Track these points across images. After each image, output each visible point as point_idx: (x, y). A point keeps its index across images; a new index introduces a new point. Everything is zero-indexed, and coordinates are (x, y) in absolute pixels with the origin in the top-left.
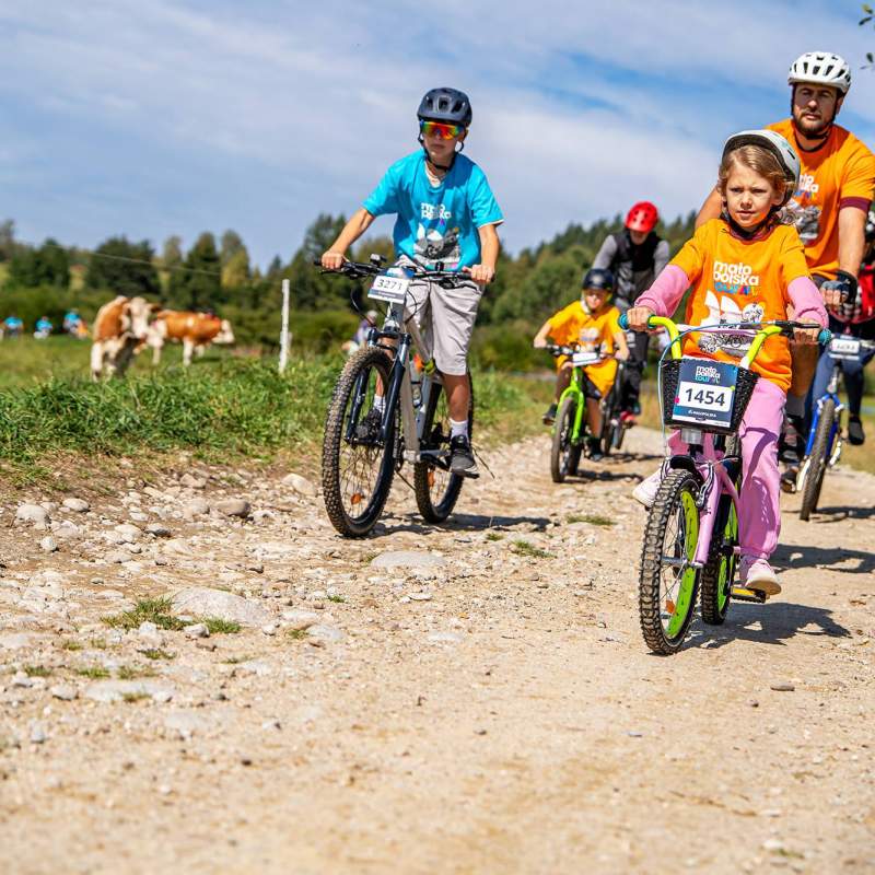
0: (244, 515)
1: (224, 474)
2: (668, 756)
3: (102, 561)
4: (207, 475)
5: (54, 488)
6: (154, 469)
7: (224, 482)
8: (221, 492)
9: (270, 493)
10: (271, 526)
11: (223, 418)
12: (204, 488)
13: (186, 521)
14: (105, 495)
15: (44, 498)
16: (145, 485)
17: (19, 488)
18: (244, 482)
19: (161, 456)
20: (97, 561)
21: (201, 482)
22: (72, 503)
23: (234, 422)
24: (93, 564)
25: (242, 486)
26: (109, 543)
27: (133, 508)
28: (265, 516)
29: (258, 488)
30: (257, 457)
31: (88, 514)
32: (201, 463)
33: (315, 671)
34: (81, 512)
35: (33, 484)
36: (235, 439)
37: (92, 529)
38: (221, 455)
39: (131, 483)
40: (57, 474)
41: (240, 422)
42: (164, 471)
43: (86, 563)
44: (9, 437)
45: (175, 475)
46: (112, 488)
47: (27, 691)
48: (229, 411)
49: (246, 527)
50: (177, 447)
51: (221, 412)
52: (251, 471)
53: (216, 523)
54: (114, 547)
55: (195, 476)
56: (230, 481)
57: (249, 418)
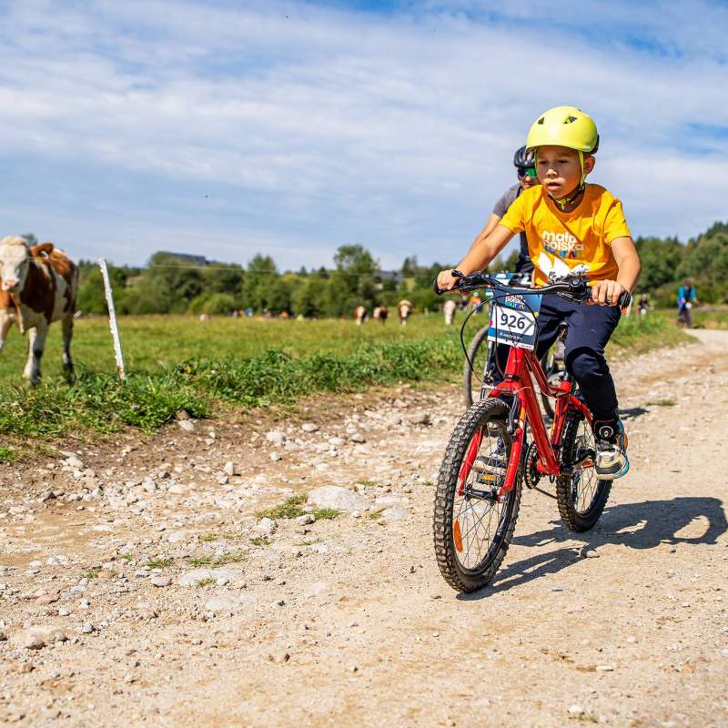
0: (426, 422)
1: (425, 396)
2: (568, 610)
3: (305, 465)
4: (412, 398)
5: (300, 418)
6: (377, 399)
7: (424, 402)
8: (419, 408)
9: (454, 405)
10: (443, 428)
11: (439, 361)
12: (408, 407)
13: (383, 430)
14: (335, 419)
15: (291, 425)
16: (366, 409)
17: (276, 421)
18: (437, 400)
19: (385, 390)
20: (302, 465)
21: (408, 402)
22: (307, 427)
23: (445, 363)
24: (297, 468)
25: (436, 403)
26: (318, 451)
27: (350, 426)
28: (441, 422)
29: (446, 403)
30: (455, 383)
31: (317, 433)
32: (412, 391)
33: (359, 547)
34: (311, 432)
35: (286, 417)
36: (444, 374)
37: (314, 442)
38: (429, 384)
39: (355, 410)
40: (306, 409)
41: (450, 362)
42: (383, 399)
43: (294, 467)
44: (282, 389)
45: (390, 401)
46: (341, 414)
47: (142, 580)
48: (445, 356)
49: (425, 430)
50: (400, 382)
51: (440, 357)
52: (445, 393)
53: (402, 430)
54: (319, 454)
55: (404, 400)
56: (428, 400)
57: (457, 359)
